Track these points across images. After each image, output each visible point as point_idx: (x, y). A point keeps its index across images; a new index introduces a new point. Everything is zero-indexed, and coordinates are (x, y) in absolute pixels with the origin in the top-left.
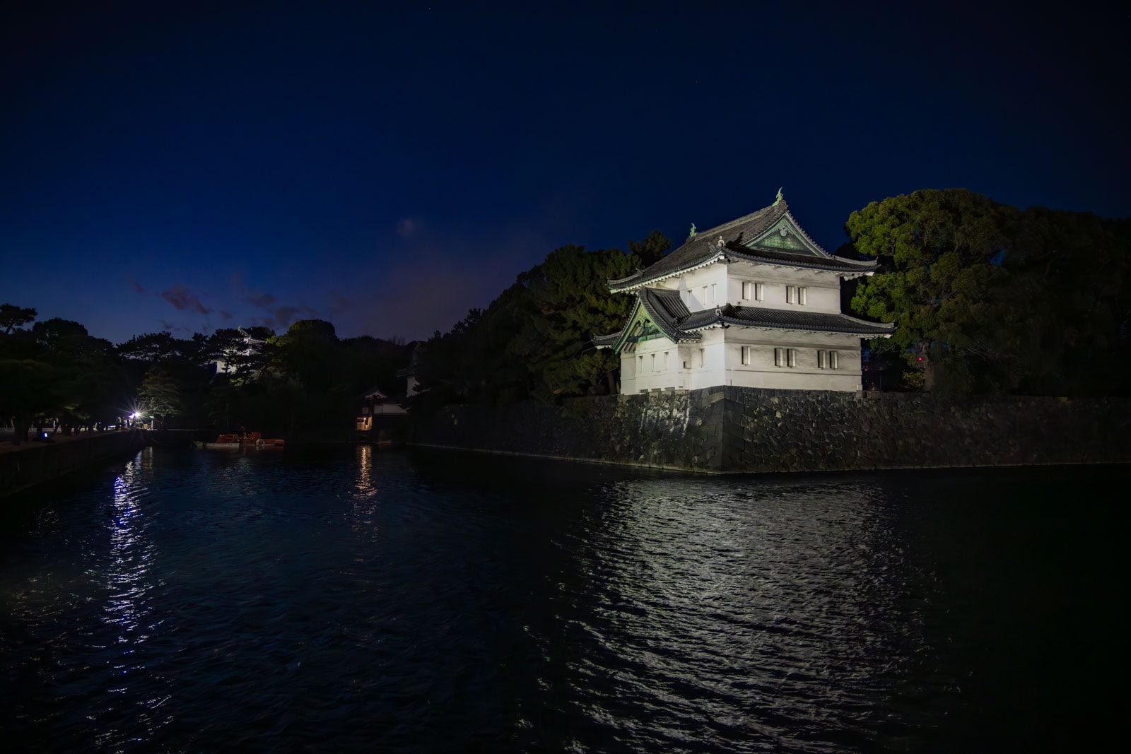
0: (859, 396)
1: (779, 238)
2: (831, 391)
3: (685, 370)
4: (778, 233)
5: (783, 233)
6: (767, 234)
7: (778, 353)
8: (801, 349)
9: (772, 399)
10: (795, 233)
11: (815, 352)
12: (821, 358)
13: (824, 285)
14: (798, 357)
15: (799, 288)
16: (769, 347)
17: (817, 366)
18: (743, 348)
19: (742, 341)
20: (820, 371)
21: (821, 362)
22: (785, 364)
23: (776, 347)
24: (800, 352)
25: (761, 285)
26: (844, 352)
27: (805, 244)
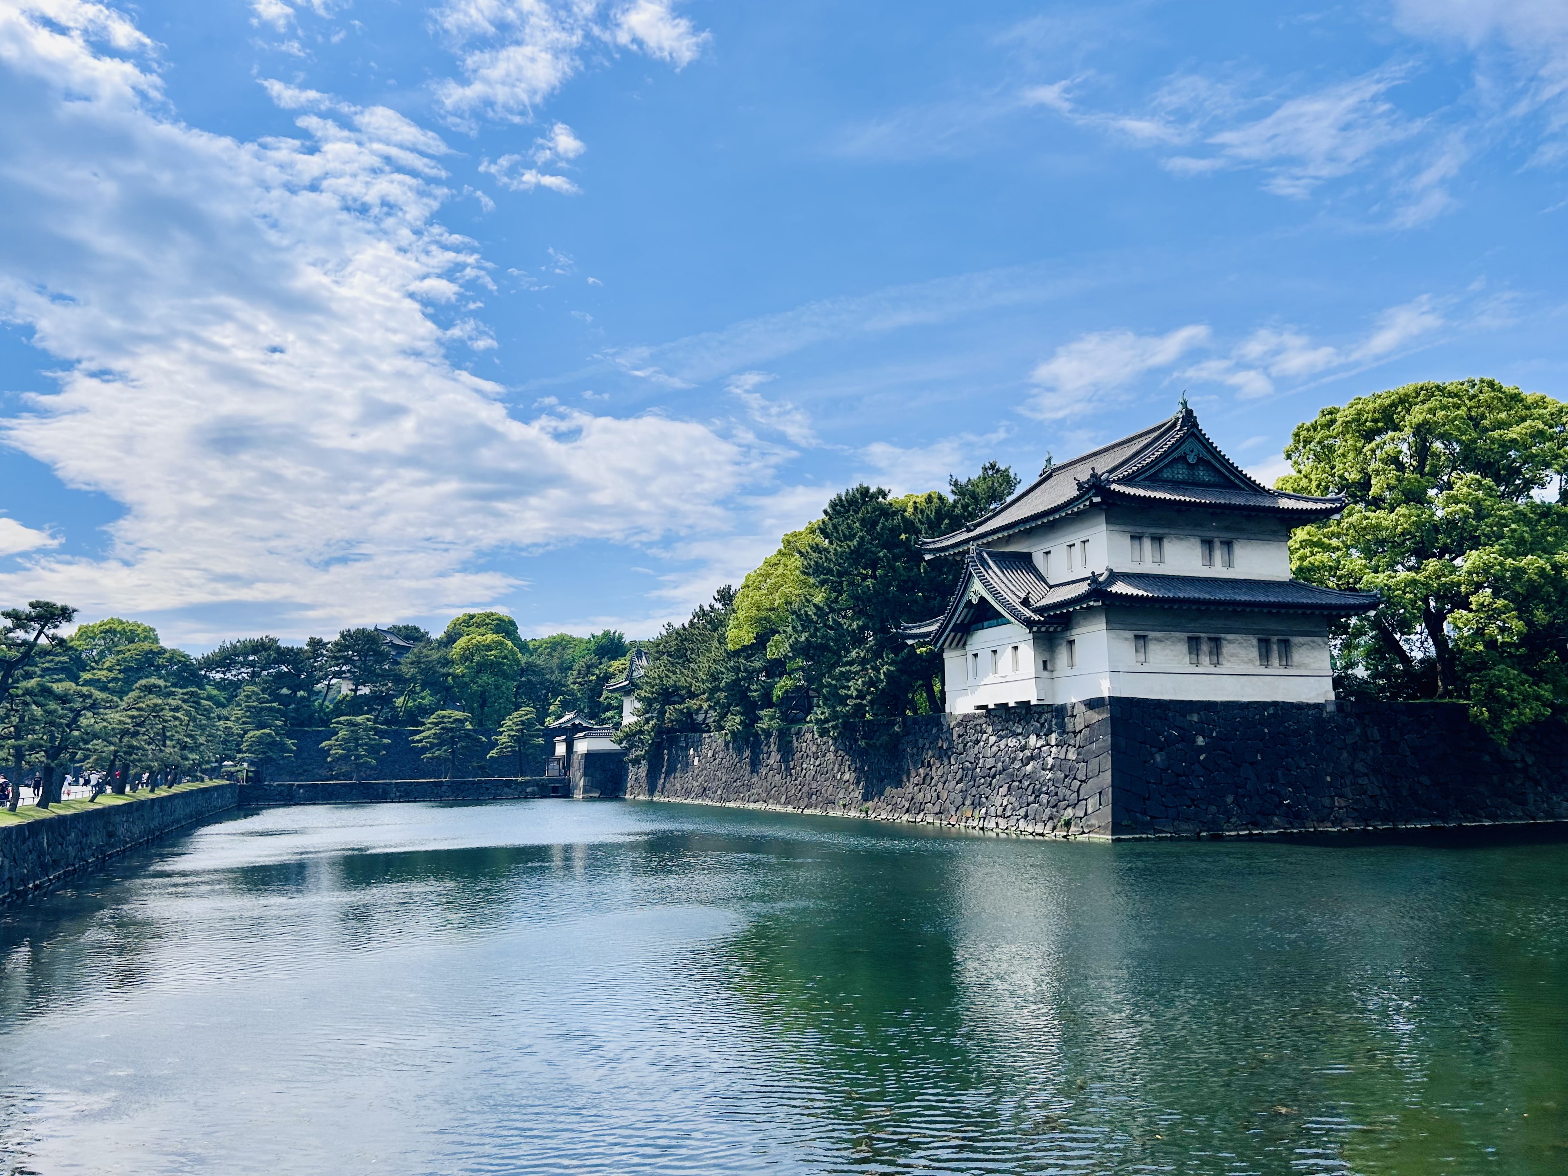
0: (1331, 708)
1: (1185, 466)
2: (1283, 702)
3: (1046, 674)
4: (1183, 458)
5: (1191, 459)
6: (1166, 461)
7: (1194, 644)
8: (1230, 637)
9: (1188, 718)
10: (1209, 458)
11: (1255, 642)
12: (1264, 651)
13: (1261, 537)
14: (1227, 649)
15: (1221, 542)
16: (1178, 634)
17: (1258, 663)
18: (1137, 637)
19: (1134, 627)
20: (1263, 670)
21: (1265, 657)
22: (1205, 659)
23: (1190, 634)
24: (1230, 642)
25: (1160, 539)
26: (1301, 639)
27: (1228, 474)
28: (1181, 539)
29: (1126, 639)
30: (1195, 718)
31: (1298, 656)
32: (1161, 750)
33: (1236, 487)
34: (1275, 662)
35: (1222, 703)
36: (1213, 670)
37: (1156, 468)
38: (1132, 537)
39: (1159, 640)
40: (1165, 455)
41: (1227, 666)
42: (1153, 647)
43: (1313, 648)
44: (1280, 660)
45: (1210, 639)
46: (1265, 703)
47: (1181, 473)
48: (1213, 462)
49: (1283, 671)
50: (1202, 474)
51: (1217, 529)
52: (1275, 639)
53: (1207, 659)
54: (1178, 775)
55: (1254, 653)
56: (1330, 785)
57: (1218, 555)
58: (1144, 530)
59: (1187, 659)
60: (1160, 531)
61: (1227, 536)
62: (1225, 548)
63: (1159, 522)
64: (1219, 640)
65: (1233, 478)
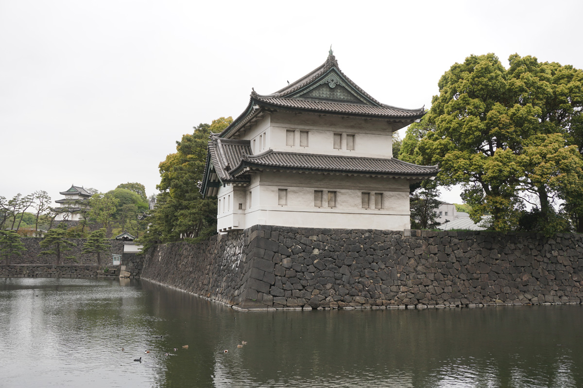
0: (408, 234)
1: (328, 90)
2: (375, 230)
3: (240, 211)
4: (326, 85)
5: (332, 85)
6: (315, 86)
7: (318, 193)
8: (343, 191)
9: (310, 238)
10: (344, 85)
11: (359, 193)
12: (366, 199)
13: (374, 132)
14: (340, 198)
15: (347, 135)
16: (308, 189)
17: (361, 206)
18: (280, 190)
19: (278, 184)
20: (364, 211)
21: (366, 203)
22: (325, 204)
23: (316, 189)
24: (343, 194)
25: (307, 132)
26: (391, 193)
27: (355, 95)
28: (321, 133)
29: (273, 191)
30: (315, 238)
31: (387, 203)
32: (288, 256)
33: (362, 102)
34: (373, 206)
35: (334, 230)
36: (330, 210)
37: (308, 90)
38: (287, 131)
39: (295, 192)
40: (314, 82)
41: (340, 208)
42: (290, 196)
43: (398, 198)
44: (376, 204)
45: (329, 192)
46: (363, 230)
47: (325, 93)
48: (346, 87)
49: (377, 212)
50: (339, 94)
51: (346, 127)
52: (374, 192)
53: (327, 204)
54: (297, 272)
55: (359, 201)
56: (399, 279)
57: (344, 142)
58: (296, 126)
59: (313, 204)
60: (307, 128)
61: (351, 131)
62: (351, 139)
63: (305, 122)
64: (335, 192)
65: (359, 97)
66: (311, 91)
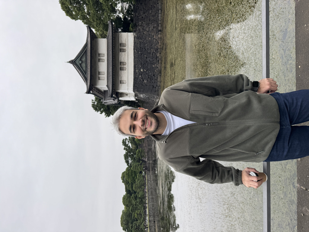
0: (135, 34)
1: (82, 64)
2: (134, 47)
4: (80, 64)
5: (80, 62)
7: (122, 69)
8: (120, 59)
11: (121, 53)
12: (123, 50)
13: (97, 46)
14: (123, 61)
16: (120, 73)
17: (125, 52)
18: (121, 83)
19: (118, 84)
20: (127, 51)
23: (120, 70)
24: (121, 60)
25: (99, 72)
26: (120, 40)
27: (83, 53)
28: (99, 67)
29: (121, 86)
30: (137, 71)
31: (124, 42)
32: (143, 80)
33: (86, 51)
34: (125, 48)
35: (134, 63)
36: (127, 65)
37: (83, 71)
38: (99, 79)
39: (121, 78)
40: (80, 69)
41: (126, 61)
42: (122, 80)
43: (122, 37)
44: (124, 46)
45: (120, 65)
46: (134, 52)
47: (84, 65)
48: (81, 56)
49: (127, 46)
50: (84, 59)
51: (96, 57)
52: (120, 47)
53: (125, 66)
54: (149, 78)
55: (123, 53)
56: (151, 38)
57: (102, 58)
58: (97, 76)
59: (125, 71)
60: (97, 72)
61: (97, 55)
62: (100, 55)
63: (95, 73)
64: (121, 62)
65: (84, 52)
66: (83, 70)
